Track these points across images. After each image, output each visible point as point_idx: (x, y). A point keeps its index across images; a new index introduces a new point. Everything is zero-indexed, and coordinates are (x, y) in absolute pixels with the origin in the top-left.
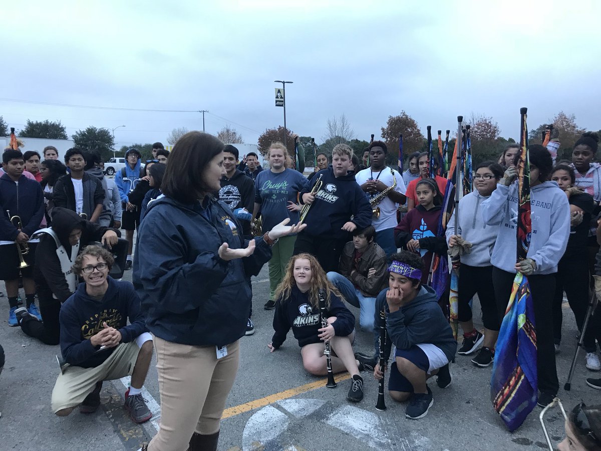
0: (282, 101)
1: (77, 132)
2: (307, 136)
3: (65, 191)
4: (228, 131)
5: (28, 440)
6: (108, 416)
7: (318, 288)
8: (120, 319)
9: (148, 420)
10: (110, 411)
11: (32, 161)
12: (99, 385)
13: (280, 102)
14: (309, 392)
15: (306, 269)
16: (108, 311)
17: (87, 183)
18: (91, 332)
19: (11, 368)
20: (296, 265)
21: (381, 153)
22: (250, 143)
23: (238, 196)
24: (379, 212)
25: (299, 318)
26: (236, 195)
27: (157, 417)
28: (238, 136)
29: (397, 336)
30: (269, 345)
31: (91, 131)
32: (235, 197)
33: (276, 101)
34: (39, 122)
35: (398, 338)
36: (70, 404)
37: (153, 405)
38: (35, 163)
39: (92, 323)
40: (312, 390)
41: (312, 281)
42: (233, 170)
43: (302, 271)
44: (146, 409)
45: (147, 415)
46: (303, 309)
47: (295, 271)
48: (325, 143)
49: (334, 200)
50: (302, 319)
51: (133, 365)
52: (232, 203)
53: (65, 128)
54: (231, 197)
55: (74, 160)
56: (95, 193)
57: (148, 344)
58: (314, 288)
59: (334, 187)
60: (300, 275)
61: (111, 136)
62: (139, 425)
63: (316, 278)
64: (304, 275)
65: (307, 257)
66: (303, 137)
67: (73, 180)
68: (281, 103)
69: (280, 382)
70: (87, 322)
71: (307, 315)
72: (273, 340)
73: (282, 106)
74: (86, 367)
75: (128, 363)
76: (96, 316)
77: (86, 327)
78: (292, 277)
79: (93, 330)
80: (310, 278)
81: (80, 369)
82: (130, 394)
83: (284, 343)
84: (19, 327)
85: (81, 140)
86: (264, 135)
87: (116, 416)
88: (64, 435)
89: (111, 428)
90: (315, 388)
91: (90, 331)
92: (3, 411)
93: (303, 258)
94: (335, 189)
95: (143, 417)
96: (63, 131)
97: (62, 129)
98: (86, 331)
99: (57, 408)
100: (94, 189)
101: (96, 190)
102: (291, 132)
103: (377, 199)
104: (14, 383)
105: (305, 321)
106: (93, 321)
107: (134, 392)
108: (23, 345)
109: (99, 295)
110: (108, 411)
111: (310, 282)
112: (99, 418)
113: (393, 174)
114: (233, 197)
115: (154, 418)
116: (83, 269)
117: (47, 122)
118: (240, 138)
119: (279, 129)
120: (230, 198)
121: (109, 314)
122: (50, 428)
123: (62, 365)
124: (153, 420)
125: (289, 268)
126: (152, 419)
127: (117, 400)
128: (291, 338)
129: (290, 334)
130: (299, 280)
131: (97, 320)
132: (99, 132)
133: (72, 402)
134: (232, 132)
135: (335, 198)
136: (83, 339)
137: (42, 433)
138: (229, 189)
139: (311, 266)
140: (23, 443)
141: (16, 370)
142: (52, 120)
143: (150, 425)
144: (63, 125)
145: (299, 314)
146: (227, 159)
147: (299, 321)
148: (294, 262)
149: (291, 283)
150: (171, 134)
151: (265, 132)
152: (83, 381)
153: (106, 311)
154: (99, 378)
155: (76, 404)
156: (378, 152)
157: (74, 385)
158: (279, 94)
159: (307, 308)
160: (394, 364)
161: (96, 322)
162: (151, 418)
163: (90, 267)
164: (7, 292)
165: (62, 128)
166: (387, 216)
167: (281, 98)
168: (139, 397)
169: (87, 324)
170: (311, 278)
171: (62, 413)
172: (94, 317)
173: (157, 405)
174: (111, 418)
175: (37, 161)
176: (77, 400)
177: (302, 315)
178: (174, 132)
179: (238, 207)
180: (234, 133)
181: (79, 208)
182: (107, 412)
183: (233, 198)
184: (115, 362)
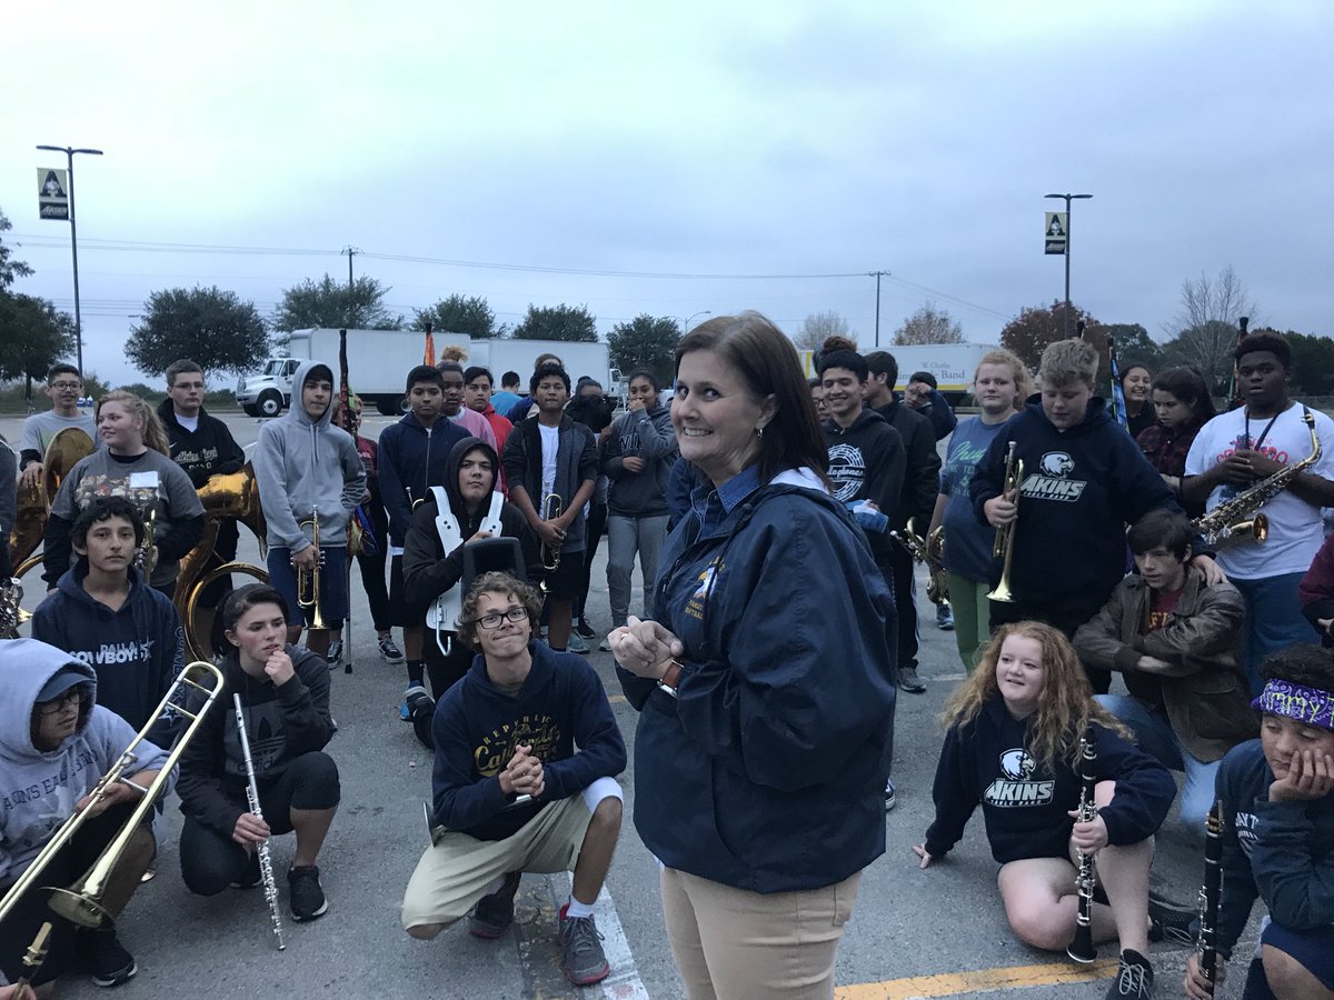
0: (1063, 242)
1: (615, 327)
2: (1129, 322)
3: (525, 448)
4: (929, 316)
5: (359, 973)
6: (520, 952)
7: (1058, 721)
8: (558, 738)
9: (598, 982)
10: (528, 943)
11: (476, 387)
12: (511, 880)
13: (1058, 243)
14: (1001, 992)
15: (1028, 665)
16: (532, 719)
17: (566, 434)
18: (494, 762)
19: (377, 809)
20: (1005, 651)
21: (1273, 369)
22: (982, 343)
23: (860, 469)
24: (1265, 526)
25: (1000, 783)
26: (856, 469)
27: (619, 977)
28: (952, 327)
29: (1277, 881)
30: (916, 848)
31: (642, 324)
32: (853, 472)
33: (1048, 243)
34: (548, 308)
35: (1277, 887)
36: (439, 917)
37: (616, 946)
38: (480, 391)
39: (497, 744)
40: (1009, 987)
41: (1041, 698)
42: (853, 407)
43: (1014, 667)
44: (598, 955)
45: (597, 969)
46: (1011, 761)
47: (1001, 666)
48: (1177, 338)
49: (1076, 493)
50: (1006, 786)
51: (577, 851)
52: (846, 487)
53: (595, 319)
54: (843, 472)
55: (547, 386)
56: (582, 456)
57: (610, 802)
58: (1045, 715)
59: (1065, 458)
60: (1009, 677)
61: (679, 333)
62: (575, 990)
63: (1055, 692)
64: (1020, 679)
65: (1037, 634)
66: (1118, 326)
67: (541, 427)
68: (1059, 247)
69: (929, 948)
70: (487, 741)
71: (1019, 779)
72: (929, 834)
73: (1062, 252)
74: (483, 840)
75: (568, 841)
76: (506, 728)
77: (483, 750)
78: (992, 676)
79: (498, 757)
80: (1036, 689)
81: (469, 841)
82: (569, 914)
83: (957, 845)
84: (412, 724)
85: (623, 342)
86: (1015, 323)
87: (537, 958)
88: (426, 978)
89: (519, 984)
90: (1017, 985)
91: (491, 761)
92: (334, 901)
93: (1024, 636)
94: (1070, 464)
95: (586, 973)
96: (591, 324)
97: (589, 322)
98: (484, 759)
99: (412, 920)
100: (579, 448)
101: (584, 451)
102: (1085, 315)
103: (1260, 492)
104: (372, 843)
105: (1014, 793)
106: (499, 739)
107: (577, 910)
108: (412, 764)
109: (513, 684)
110: (524, 941)
111: (1035, 699)
112: (502, 953)
113: (1311, 424)
114: (847, 472)
115: (613, 979)
116: (480, 620)
117: (563, 308)
118: (957, 330)
119: (1054, 307)
120: (842, 476)
121: (533, 725)
122: (404, 956)
123: (433, 825)
124: (608, 985)
125: (987, 652)
126: (606, 981)
127: (548, 920)
128: (975, 836)
129: (976, 823)
130: (1009, 691)
131: (507, 736)
132: (657, 326)
133: (439, 912)
134: (940, 317)
135: (1077, 488)
136: (476, 777)
137: (387, 964)
138: (841, 454)
139: (1043, 660)
140: (347, 980)
141: (384, 814)
142: (572, 304)
143: (599, 994)
144: (591, 313)
145: (999, 773)
146: (836, 384)
147: (998, 792)
148: (1002, 640)
149: (985, 689)
150: (802, 325)
151: (1019, 314)
152: (471, 867)
153: (526, 719)
154: (507, 863)
155: (448, 917)
156: (1261, 368)
157: (449, 874)
158: (1054, 226)
159: (1022, 759)
160: (1257, 966)
161: (505, 742)
162: (605, 978)
163: (494, 614)
164: (406, 647)
165: (589, 319)
166: (1290, 540)
167: (1061, 233)
168: (587, 923)
169: (484, 744)
170: (1041, 689)
171: (418, 932)
172: (501, 731)
173: (627, 948)
174: (527, 960)
175: (485, 387)
176: (453, 909)
177: (1007, 777)
178: (808, 322)
179: (860, 496)
180: (944, 320)
181: (547, 485)
182: (522, 944)
183: (848, 475)
184: (541, 834)
